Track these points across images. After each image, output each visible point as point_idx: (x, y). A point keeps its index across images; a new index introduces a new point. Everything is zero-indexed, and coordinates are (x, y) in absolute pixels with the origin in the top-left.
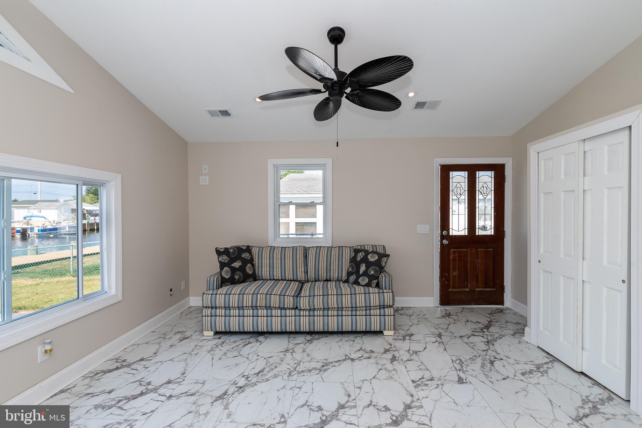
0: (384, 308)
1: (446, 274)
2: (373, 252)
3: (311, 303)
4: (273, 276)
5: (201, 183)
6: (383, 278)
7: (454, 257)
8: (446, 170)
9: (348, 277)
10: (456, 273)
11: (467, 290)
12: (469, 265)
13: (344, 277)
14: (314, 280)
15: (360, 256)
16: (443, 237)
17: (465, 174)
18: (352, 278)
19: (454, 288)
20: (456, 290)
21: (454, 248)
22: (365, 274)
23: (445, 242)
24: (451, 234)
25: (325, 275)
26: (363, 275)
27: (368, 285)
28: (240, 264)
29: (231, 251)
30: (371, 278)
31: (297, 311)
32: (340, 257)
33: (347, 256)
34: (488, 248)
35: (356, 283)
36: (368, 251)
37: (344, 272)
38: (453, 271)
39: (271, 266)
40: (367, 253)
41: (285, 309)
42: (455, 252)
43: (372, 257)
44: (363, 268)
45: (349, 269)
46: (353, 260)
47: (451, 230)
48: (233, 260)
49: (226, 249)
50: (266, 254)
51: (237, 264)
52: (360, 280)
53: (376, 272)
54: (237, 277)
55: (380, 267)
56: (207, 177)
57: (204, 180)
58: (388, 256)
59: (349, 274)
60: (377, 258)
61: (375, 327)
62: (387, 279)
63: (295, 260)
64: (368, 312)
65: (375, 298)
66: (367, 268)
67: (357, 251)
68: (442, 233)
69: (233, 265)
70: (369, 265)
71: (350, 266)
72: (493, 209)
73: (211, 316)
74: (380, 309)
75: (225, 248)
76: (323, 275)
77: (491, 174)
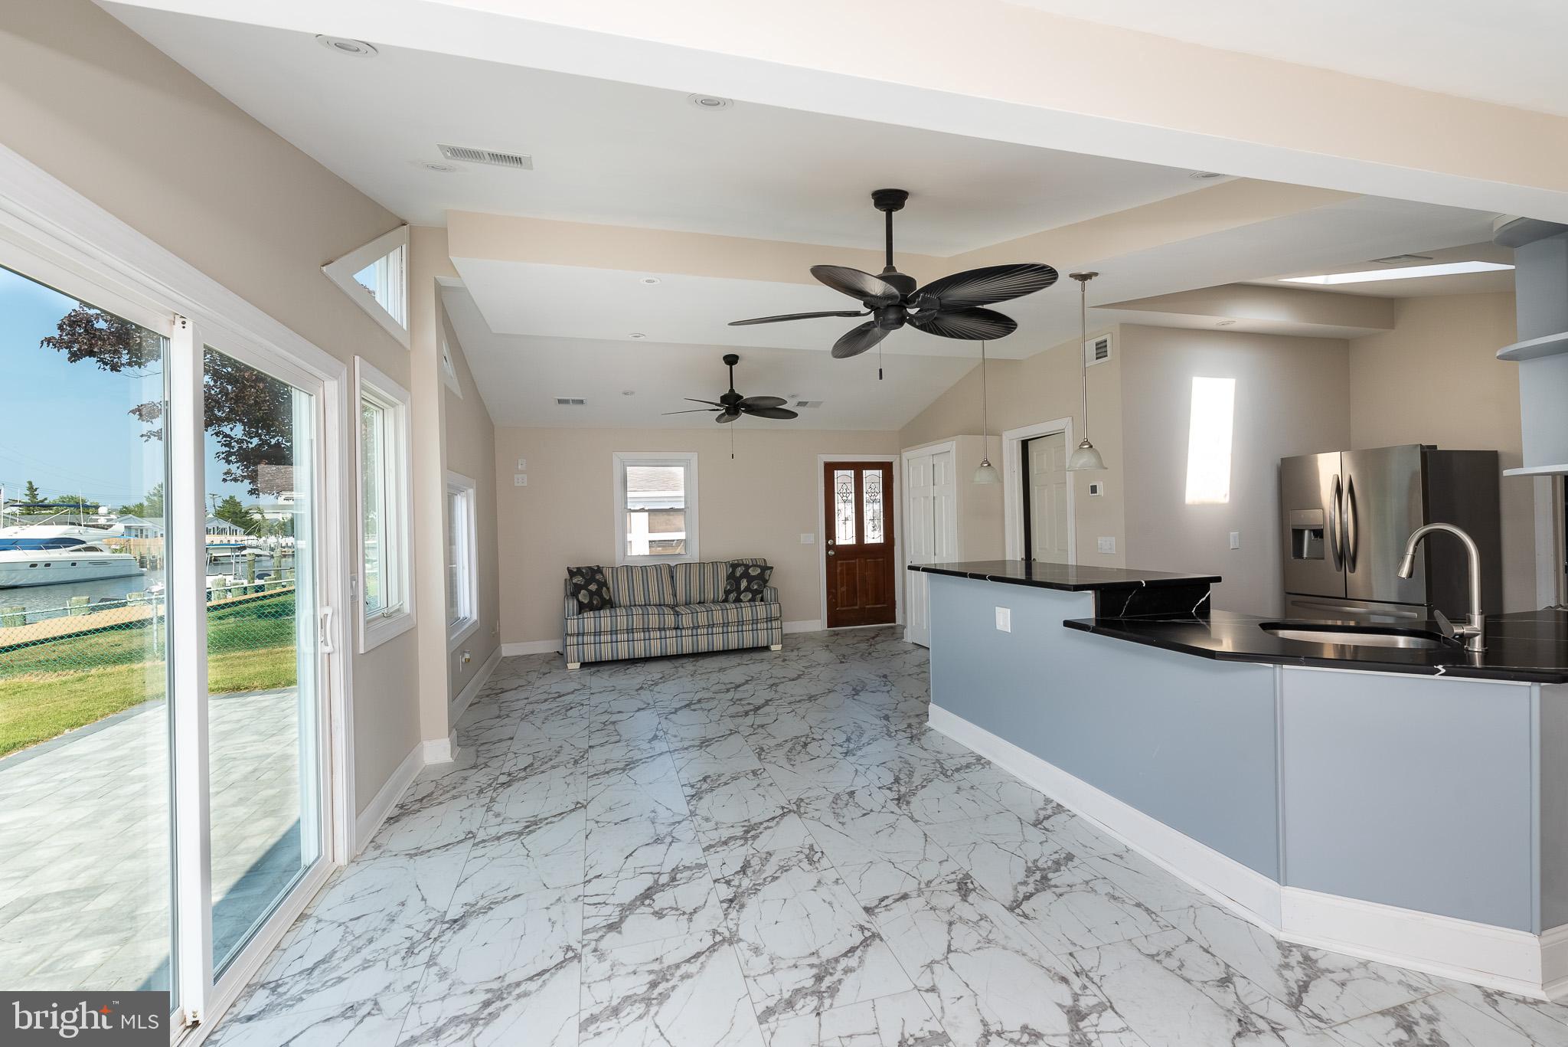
0: (771, 621)
1: (834, 591)
2: (753, 566)
3: (695, 621)
4: (635, 601)
5: (516, 484)
6: (767, 593)
7: (842, 570)
8: (830, 468)
9: (727, 597)
10: (844, 589)
11: (857, 607)
12: (858, 578)
13: (721, 596)
14: (684, 603)
15: (739, 571)
16: (828, 548)
17: (851, 473)
18: (732, 596)
19: (842, 607)
20: (844, 608)
21: (840, 560)
22: (747, 589)
23: (831, 553)
24: (837, 544)
25: (698, 596)
26: (745, 591)
27: (753, 600)
28: (596, 587)
29: (584, 571)
30: (755, 593)
31: (679, 632)
32: (715, 574)
33: (723, 573)
34: (878, 558)
35: (738, 600)
36: (748, 565)
37: (720, 592)
38: (841, 587)
39: (631, 589)
40: (747, 567)
41: (664, 629)
42: (842, 564)
43: (753, 571)
44: (744, 584)
45: (726, 587)
46: (731, 577)
47: (837, 539)
48: (588, 582)
49: (579, 569)
50: (622, 577)
51: (593, 587)
52: (741, 597)
53: (759, 585)
54: (595, 602)
55: (763, 579)
56: (525, 476)
57: (521, 480)
58: (772, 568)
59: (727, 593)
60: (759, 571)
61: (763, 643)
62: (773, 594)
63: (660, 581)
64: (755, 626)
65: (761, 611)
66: (749, 583)
67: (734, 566)
68: (827, 542)
69: (590, 588)
70: (751, 579)
71: (727, 584)
72: (882, 513)
73: (578, 645)
74: (767, 622)
75: (577, 568)
76: (695, 596)
77: (879, 473)
